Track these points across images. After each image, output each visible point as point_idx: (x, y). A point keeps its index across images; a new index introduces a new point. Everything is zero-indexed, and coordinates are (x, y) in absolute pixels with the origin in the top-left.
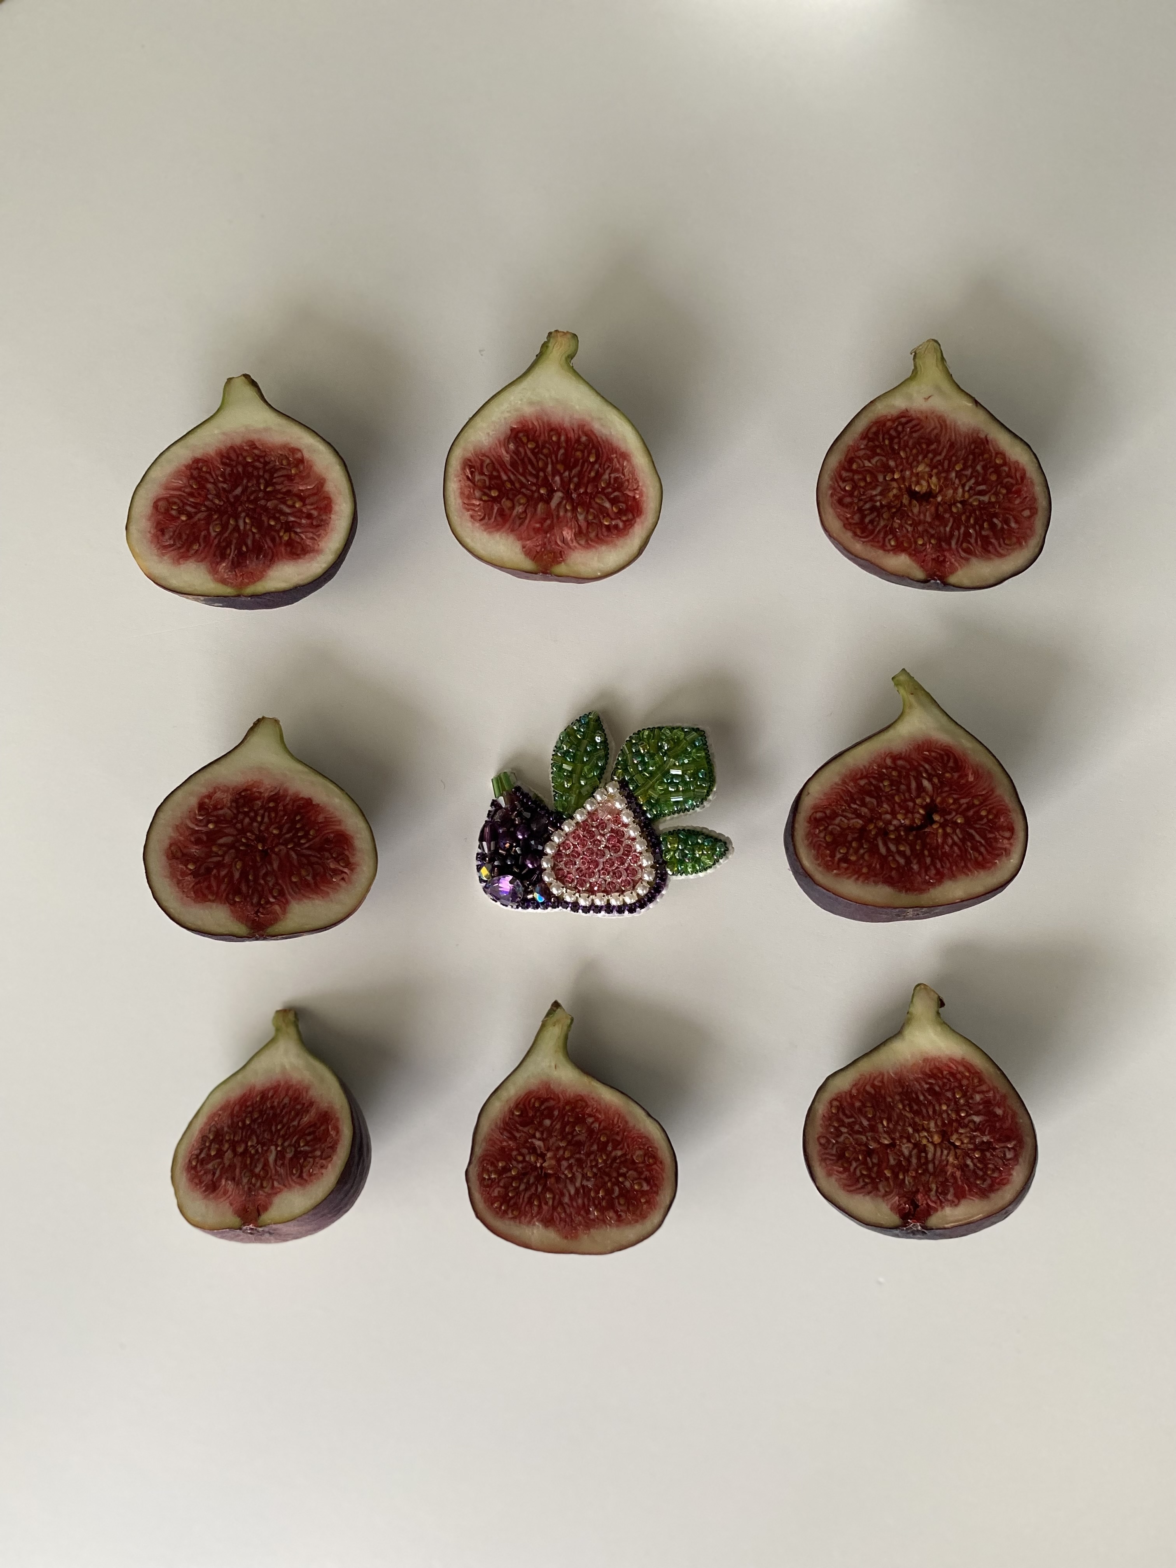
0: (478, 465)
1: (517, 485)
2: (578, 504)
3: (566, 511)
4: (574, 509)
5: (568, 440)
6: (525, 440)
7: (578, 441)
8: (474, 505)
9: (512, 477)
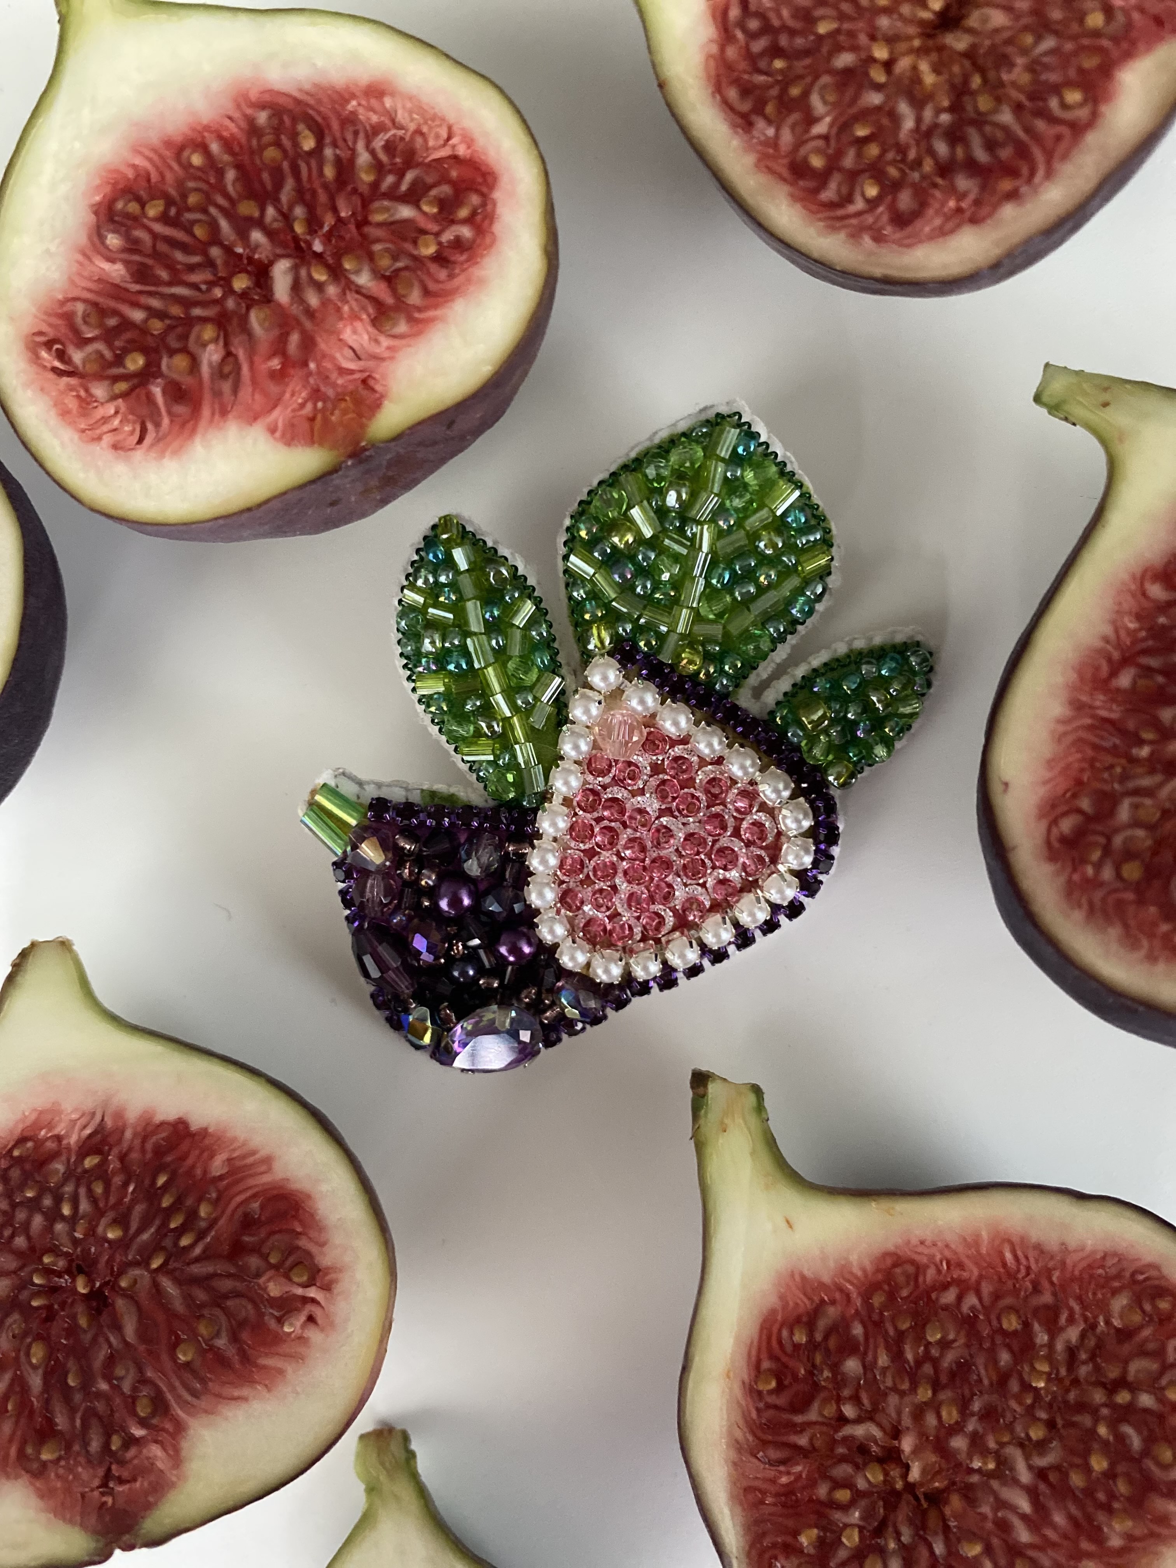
0: (63, 331)
1: (176, 310)
2: (338, 256)
3: (319, 287)
4: (336, 272)
5: (227, 144)
6: (133, 207)
7: (253, 129)
8: (105, 420)
9: (155, 303)
